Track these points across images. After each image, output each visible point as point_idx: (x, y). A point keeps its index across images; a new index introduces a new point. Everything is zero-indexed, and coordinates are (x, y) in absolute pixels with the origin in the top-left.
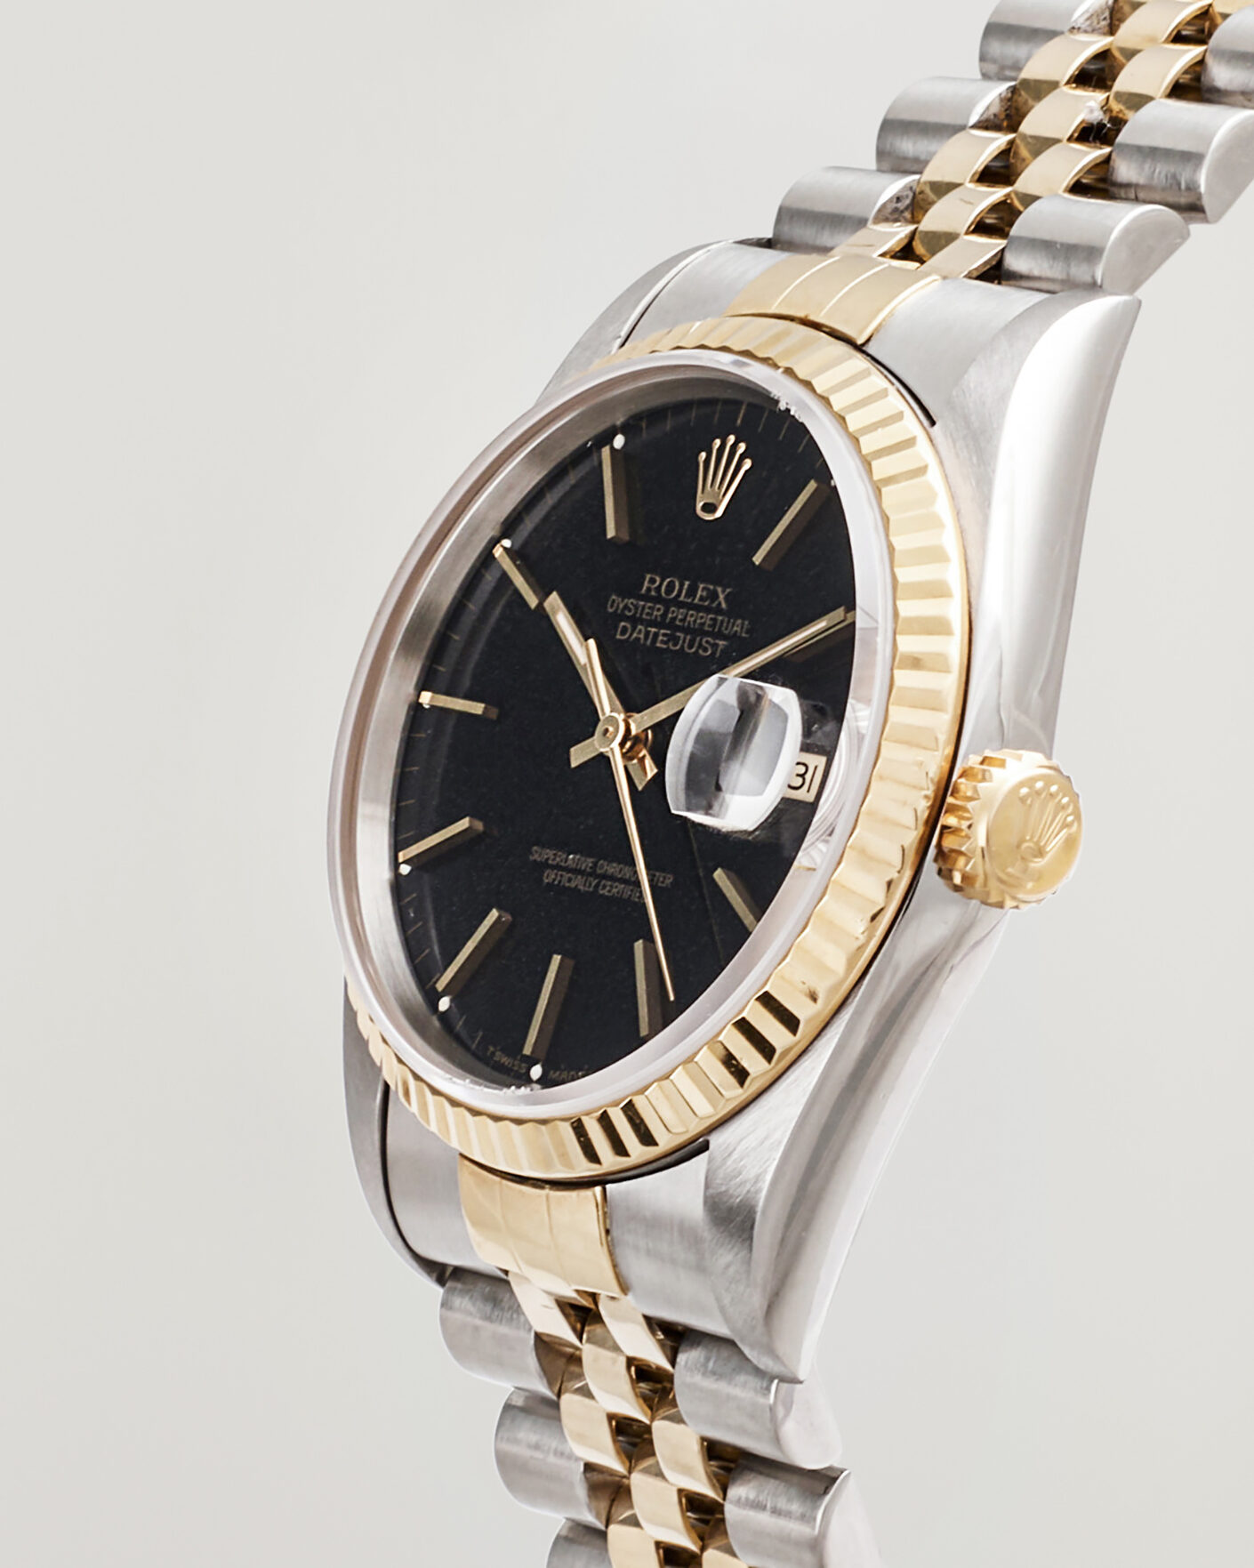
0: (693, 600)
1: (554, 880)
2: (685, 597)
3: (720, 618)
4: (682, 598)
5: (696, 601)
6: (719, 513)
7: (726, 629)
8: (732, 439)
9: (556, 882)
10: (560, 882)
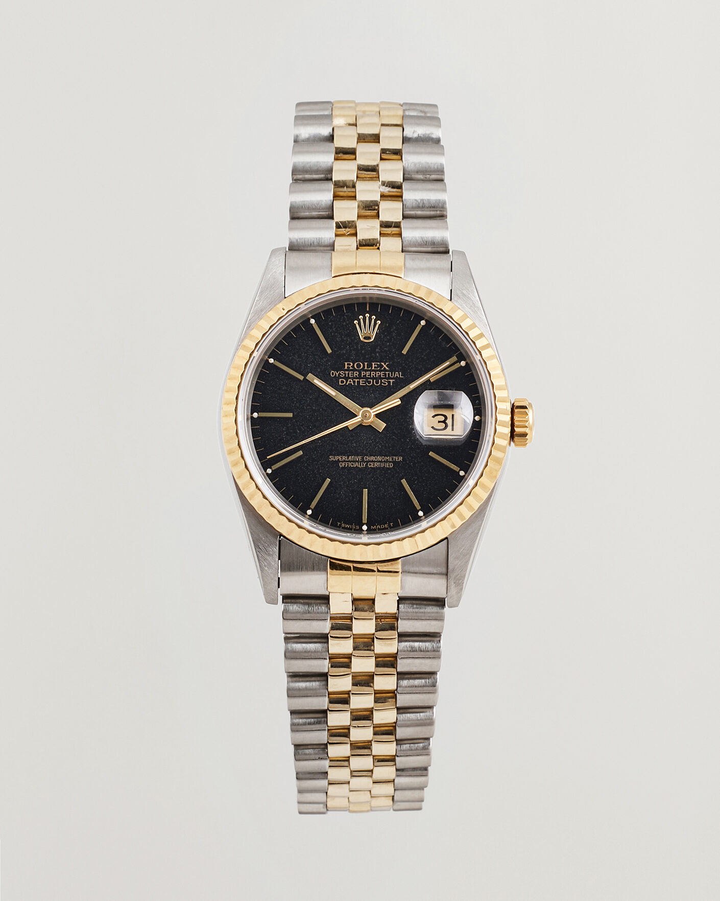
0: (372, 368)
1: (345, 466)
2: (367, 368)
3: (387, 373)
4: (366, 368)
5: (373, 368)
6: (372, 340)
7: (392, 376)
8: (367, 315)
9: (346, 466)
10: (348, 466)
